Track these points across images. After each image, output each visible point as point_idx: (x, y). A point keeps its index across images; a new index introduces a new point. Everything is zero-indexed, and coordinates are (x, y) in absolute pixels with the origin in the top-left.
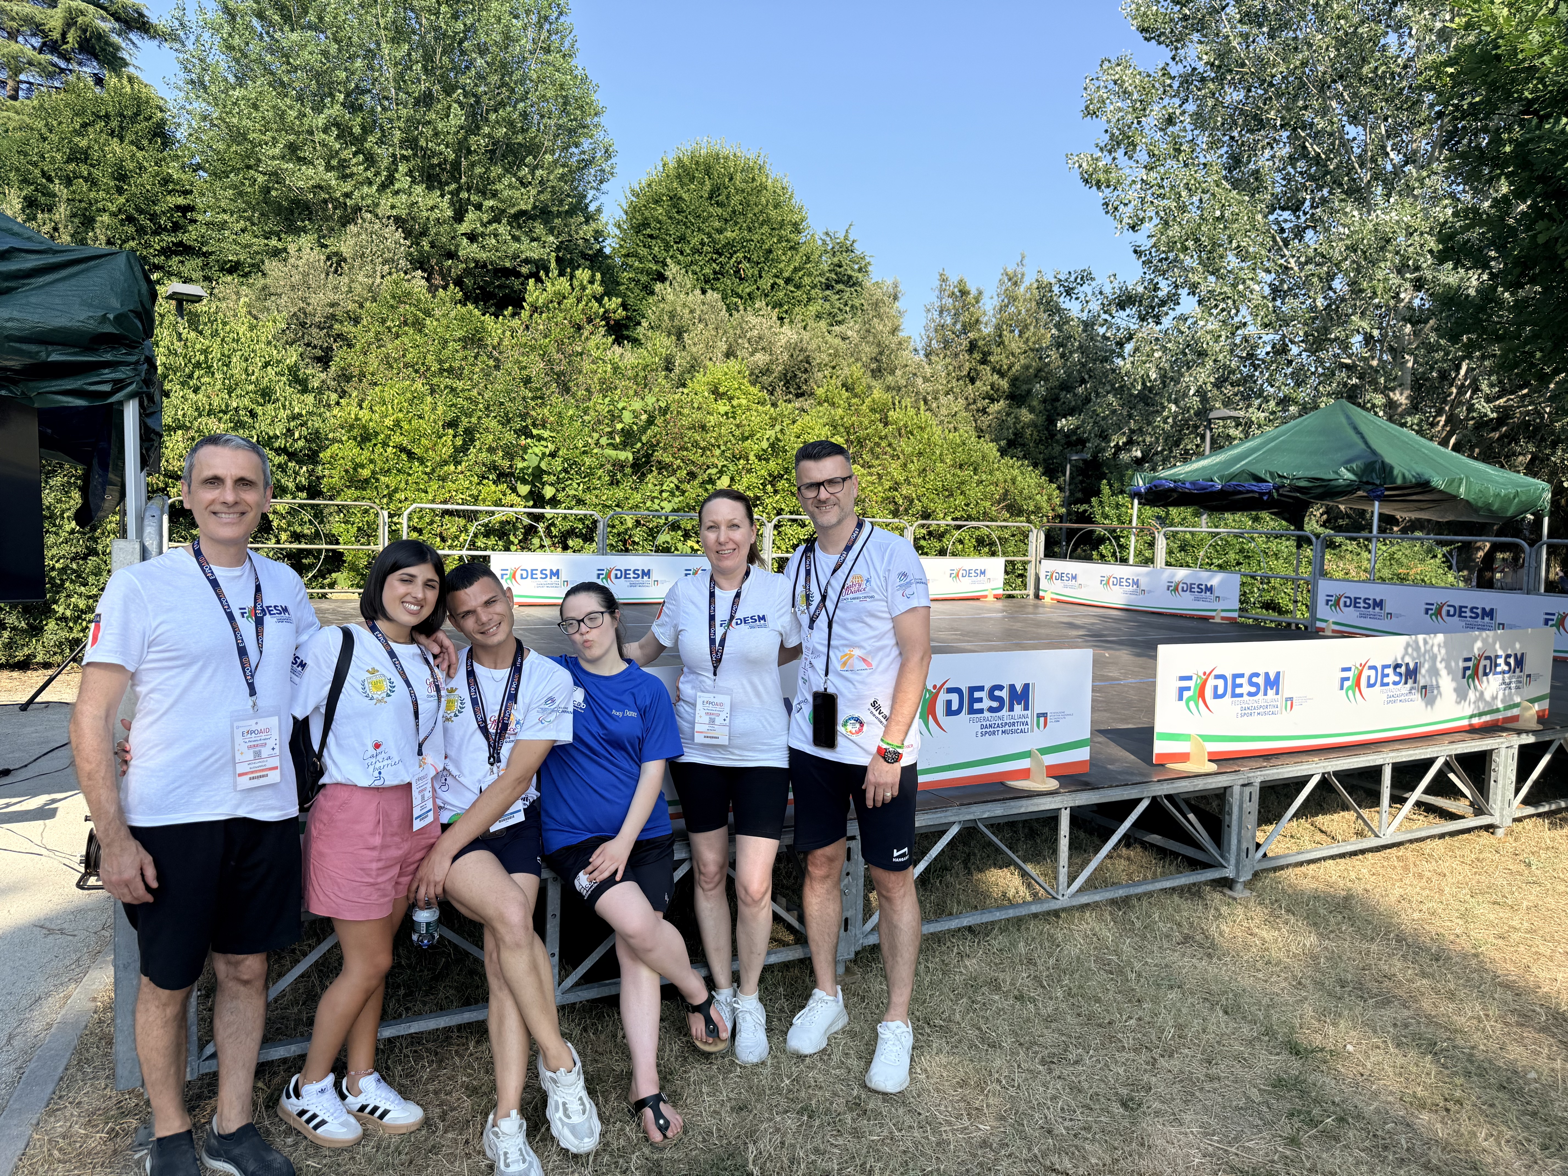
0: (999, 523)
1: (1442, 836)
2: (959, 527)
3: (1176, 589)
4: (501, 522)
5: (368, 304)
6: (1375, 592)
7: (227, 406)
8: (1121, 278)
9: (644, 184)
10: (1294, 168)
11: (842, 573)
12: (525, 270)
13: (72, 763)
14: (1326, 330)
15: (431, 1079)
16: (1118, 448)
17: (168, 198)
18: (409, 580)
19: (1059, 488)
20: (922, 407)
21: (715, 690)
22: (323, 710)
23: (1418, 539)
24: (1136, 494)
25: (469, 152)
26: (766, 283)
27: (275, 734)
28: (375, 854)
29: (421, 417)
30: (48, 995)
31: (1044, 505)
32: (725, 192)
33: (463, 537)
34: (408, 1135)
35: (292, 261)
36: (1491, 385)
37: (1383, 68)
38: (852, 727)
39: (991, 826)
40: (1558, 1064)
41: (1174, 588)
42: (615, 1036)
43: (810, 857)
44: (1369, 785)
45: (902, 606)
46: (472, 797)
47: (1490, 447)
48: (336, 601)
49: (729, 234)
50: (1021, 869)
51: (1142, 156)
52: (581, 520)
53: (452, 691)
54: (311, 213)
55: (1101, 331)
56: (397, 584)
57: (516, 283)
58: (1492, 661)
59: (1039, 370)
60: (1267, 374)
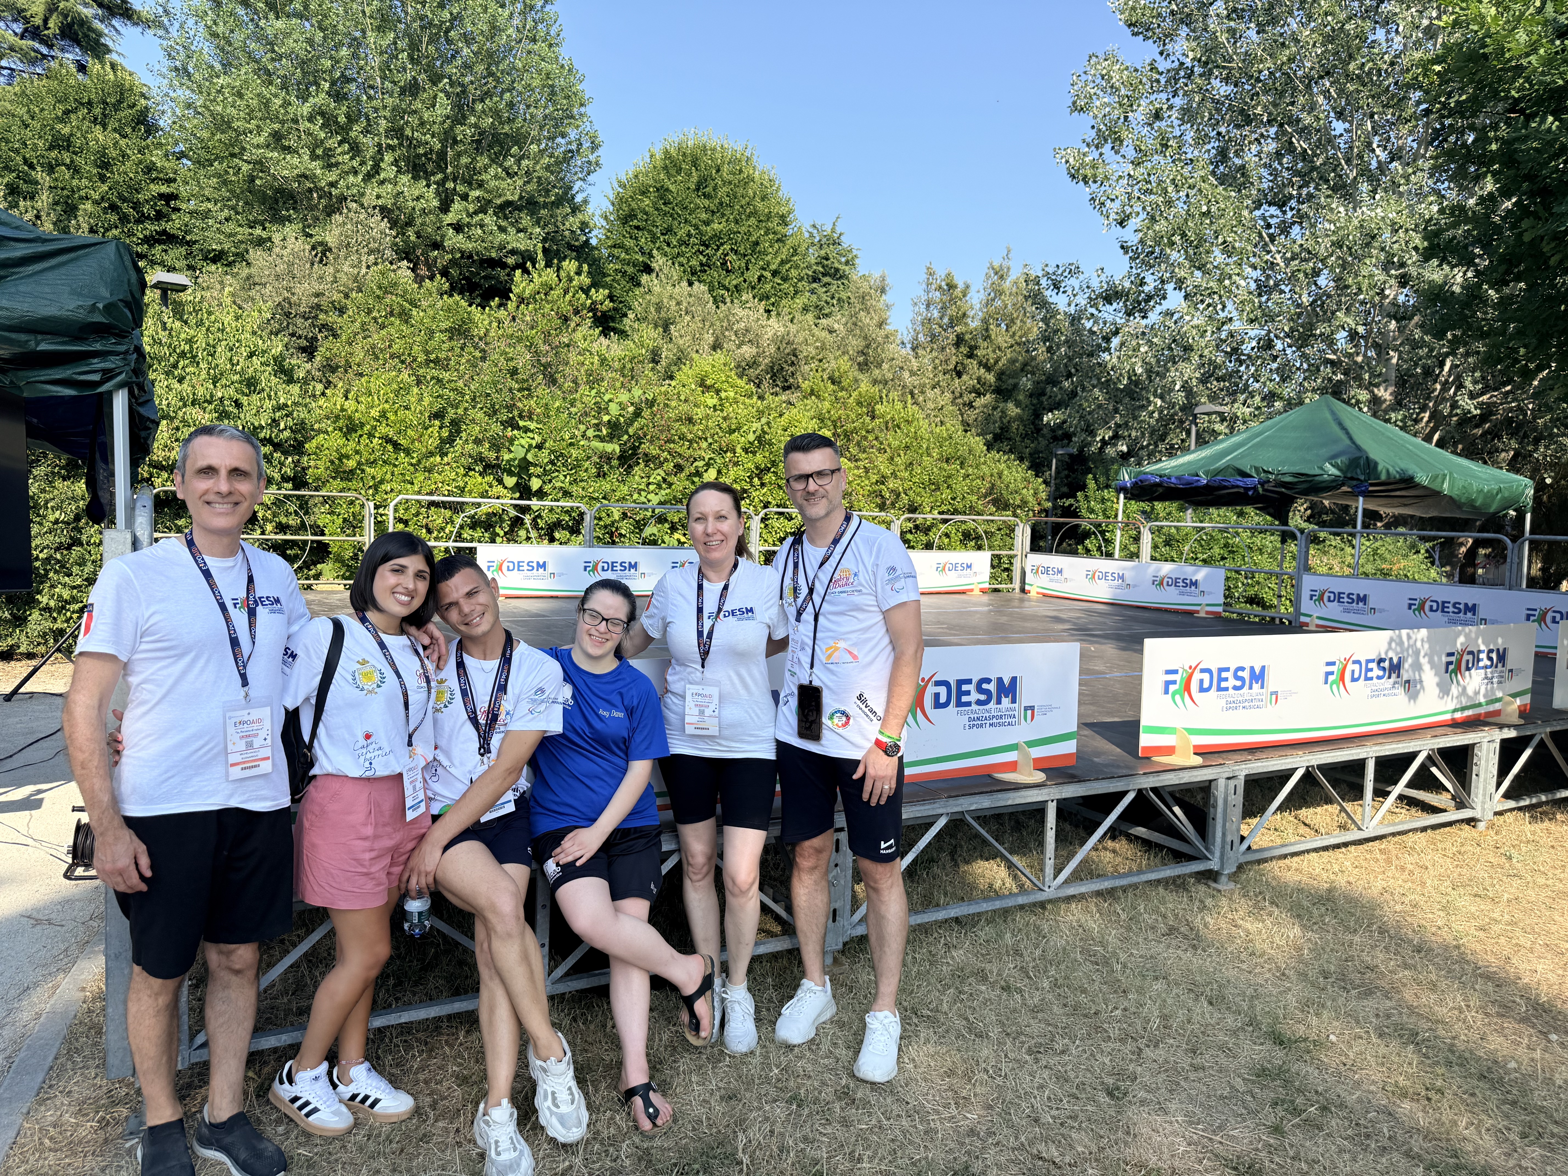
0: (985, 517)
1: (1424, 829)
2: (945, 521)
3: (1161, 583)
4: (488, 514)
5: (354, 295)
6: (1359, 587)
7: (212, 396)
8: (1108, 272)
9: (631, 175)
10: (1280, 164)
11: (829, 566)
12: (511, 261)
13: (64, 751)
14: (1311, 326)
15: (422, 1069)
16: (1104, 442)
17: (152, 186)
18: (400, 570)
19: (1045, 482)
20: (910, 401)
21: (701, 682)
22: (313, 701)
23: (1402, 534)
24: (1122, 489)
25: (455, 142)
26: (753, 275)
27: (267, 724)
28: (367, 844)
29: (407, 408)
30: (36, 984)
31: (1031, 499)
32: (712, 184)
33: (449, 528)
34: (399, 1124)
35: (277, 250)
36: (1475, 382)
37: (1370, 64)
38: (838, 720)
39: (977, 819)
40: (1538, 1054)
41: (1159, 583)
42: (604, 1026)
43: (798, 849)
44: (1353, 779)
45: (892, 600)
46: (463, 788)
47: (1473, 444)
48: (322, 592)
49: (716, 226)
50: (1008, 861)
51: (1131, 153)
52: (567, 512)
53: (441, 682)
54: (296, 202)
55: (1088, 325)
56: (388, 574)
57: (502, 274)
58: (1475, 655)
59: (1025, 364)
60: (1253, 369)
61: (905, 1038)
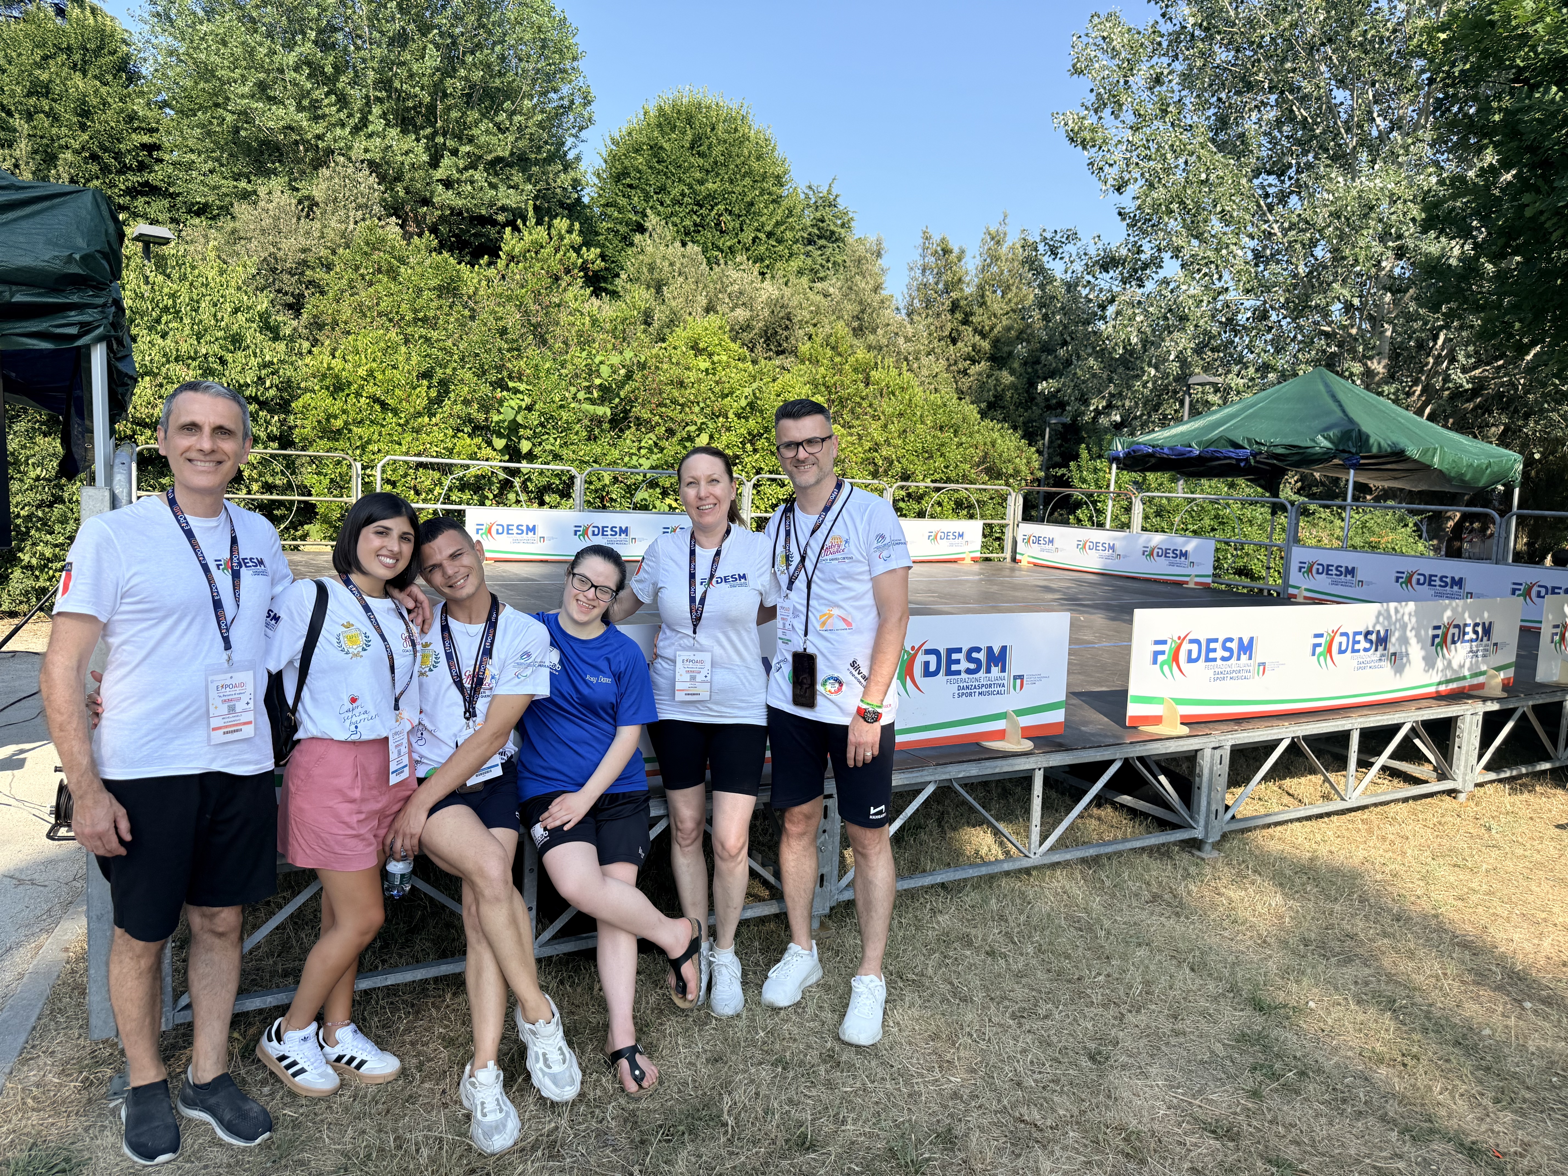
0: (978, 486)
1: (1405, 800)
2: (938, 490)
3: (1151, 554)
4: (476, 476)
5: (340, 251)
6: (1347, 559)
7: (196, 352)
8: (1105, 240)
9: (624, 132)
10: (1281, 132)
11: (821, 534)
12: (501, 218)
13: (42, 712)
14: (1307, 297)
15: (408, 1031)
16: (1097, 412)
17: (134, 136)
18: (384, 532)
19: (1038, 451)
20: (905, 368)
21: (693, 648)
22: (297, 664)
23: (1391, 508)
24: (1114, 459)
25: (445, 95)
26: (747, 236)
27: (250, 688)
28: (354, 807)
29: (394, 367)
30: (19, 945)
31: (1023, 468)
32: (707, 142)
33: (437, 490)
34: (384, 1085)
35: (262, 204)
36: (1468, 356)
37: (1373, 32)
38: (831, 687)
39: (965, 786)
40: (1512, 1022)
41: (1149, 553)
42: (591, 989)
43: (787, 815)
44: (1337, 750)
45: (881, 568)
46: (448, 751)
47: (1464, 418)
48: (309, 553)
49: (710, 185)
50: (994, 828)
51: (1129, 118)
52: (557, 475)
53: (426, 645)
54: (281, 155)
55: (1084, 292)
56: (372, 536)
57: (493, 232)
58: (1461, 629)
59: (1022, 331)
60: (1247, 340)
61: (890, 1001)
